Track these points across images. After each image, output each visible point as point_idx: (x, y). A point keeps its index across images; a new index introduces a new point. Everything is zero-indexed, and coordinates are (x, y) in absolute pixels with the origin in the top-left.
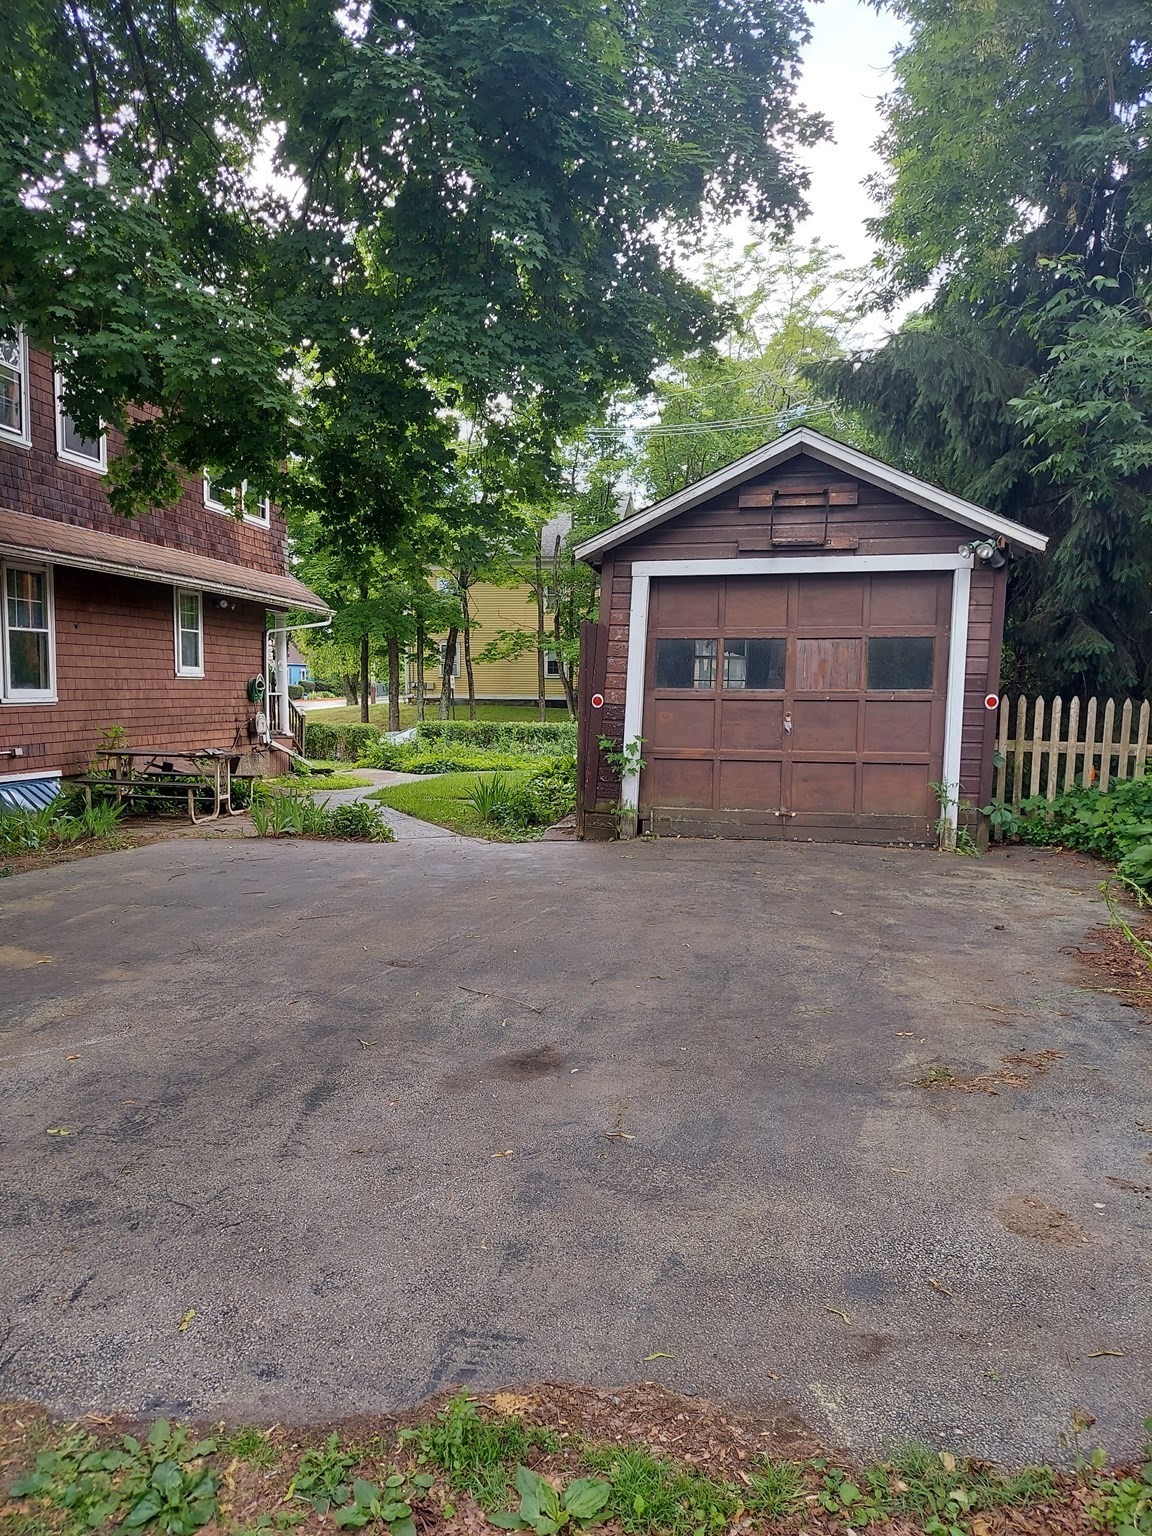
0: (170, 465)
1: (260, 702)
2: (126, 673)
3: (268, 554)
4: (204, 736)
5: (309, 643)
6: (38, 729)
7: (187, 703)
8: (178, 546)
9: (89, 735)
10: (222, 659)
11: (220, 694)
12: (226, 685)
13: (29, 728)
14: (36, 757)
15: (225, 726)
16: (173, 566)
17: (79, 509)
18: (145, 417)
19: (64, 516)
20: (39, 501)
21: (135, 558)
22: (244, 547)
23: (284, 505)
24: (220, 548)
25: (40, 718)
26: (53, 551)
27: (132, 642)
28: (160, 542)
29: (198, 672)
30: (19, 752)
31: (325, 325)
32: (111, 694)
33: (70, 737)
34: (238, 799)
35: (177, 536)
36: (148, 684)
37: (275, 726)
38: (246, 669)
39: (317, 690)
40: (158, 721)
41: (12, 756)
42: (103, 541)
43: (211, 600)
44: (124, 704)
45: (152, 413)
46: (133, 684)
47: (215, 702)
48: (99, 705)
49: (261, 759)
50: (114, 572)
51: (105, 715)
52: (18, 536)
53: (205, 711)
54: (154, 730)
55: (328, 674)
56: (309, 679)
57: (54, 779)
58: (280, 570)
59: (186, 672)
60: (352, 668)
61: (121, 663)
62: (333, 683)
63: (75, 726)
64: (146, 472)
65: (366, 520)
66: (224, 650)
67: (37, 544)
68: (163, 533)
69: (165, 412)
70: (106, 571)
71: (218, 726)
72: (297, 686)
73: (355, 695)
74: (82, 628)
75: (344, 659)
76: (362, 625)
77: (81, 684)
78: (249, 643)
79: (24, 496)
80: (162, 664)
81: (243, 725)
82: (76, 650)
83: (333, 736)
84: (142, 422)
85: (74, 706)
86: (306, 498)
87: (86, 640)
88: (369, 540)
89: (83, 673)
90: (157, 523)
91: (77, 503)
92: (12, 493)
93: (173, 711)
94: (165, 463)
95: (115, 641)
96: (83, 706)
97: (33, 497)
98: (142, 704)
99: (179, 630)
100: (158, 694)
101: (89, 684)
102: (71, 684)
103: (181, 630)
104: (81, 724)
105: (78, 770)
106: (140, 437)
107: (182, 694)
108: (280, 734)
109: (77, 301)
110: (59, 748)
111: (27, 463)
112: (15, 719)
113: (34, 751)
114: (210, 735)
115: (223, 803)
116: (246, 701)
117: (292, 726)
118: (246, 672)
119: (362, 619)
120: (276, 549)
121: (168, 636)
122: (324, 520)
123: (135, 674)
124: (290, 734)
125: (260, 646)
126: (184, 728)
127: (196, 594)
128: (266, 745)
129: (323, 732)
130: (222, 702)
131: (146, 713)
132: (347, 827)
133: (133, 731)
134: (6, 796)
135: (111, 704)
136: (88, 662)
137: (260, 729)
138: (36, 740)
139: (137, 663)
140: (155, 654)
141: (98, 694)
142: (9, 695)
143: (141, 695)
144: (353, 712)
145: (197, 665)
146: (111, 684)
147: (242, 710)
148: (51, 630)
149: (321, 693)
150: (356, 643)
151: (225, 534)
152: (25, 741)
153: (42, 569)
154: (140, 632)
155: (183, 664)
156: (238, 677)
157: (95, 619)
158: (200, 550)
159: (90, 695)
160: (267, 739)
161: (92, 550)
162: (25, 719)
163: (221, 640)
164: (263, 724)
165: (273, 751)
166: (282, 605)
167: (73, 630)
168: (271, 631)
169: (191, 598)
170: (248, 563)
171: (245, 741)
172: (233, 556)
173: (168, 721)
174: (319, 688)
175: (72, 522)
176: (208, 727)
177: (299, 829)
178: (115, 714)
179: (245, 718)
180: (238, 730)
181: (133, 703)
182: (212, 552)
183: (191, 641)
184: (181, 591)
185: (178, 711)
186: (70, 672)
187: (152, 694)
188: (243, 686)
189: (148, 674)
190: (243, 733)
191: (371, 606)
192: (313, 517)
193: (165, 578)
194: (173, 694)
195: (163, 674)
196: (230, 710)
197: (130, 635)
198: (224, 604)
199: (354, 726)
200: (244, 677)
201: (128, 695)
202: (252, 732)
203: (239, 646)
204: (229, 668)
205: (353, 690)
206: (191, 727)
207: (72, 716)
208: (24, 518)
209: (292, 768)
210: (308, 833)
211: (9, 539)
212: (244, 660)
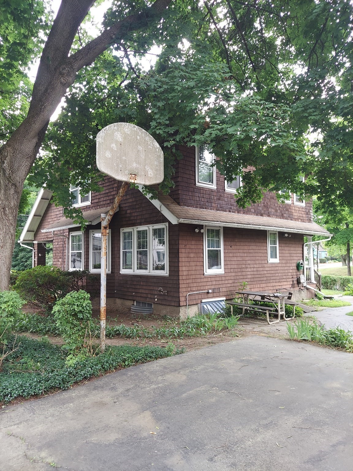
0: (259, 188)
1: (302, 270)
2: (249, 262)
3: (304, 216)
4: (279, 284)
5: (326, 245)
6: (217, 283)
7: (273, 272)
8: (269, 216)
9: (236, 285)
10: (286, 255)
11: (286, 268)
12: (288, 265)
13: (214, 283)
14: (216, 292)
15: (288, 280)
16: (266, 223)
17: (232, 207)
18: (247, 170)
19: (227, 210)
20: (219, 206)
21: (251, 222)
22: (295, 214)
23: (301, 194)
24: (285, 215)
25: (218, 279)
26: (220, 222)
27: (252, 251)
28: (262, 215)
29: (277, 260)
30: (210, 291)
31: (313, 109)
32: (244, 270)
33: (229, 285)
34: (289, 313)
35: (268, 212)
36: (258, 266)
37: (308, 279)
38: (296, 258)
39: (331, 260)
40: (262, 279)
41: (208, 293)
42: (240, 217)
43: (281, 234)
44: (248, 273)
45: (251, 169)
46: (252, 266)
47: (284, 271)
48: (240, 274)
49: (303, 292)
50: (242, 227)
51: (242, 277)
52: (209, 218)
53: (280, 275)
54: (260, 282)
55: (335, 254)
56: (328, 256)
57: (223, 300)
58: (310, 221)
59: (271, 260)
60: (344, 252)
61: (247, 258)
62: (337, 257)
63: (230, 282)
64: (250, 191)
65: (340, 196)
66: (287, 252)
67: (215, 220)
68: (263, 212)
69: (256, 168)
70: (240, 227)
71: (285, 280)
72: (324, 258)
73: (345, 262)
74: (233, 247)
75: (340, 249)
76: (346, 238)
77: (233, 267)
78: (297, 249)
79: (213, 205)
80: (263, 258)
81: (295, 279)
82: (231, 255)
83: (335, 280)
84: (247, 172)
85: (230, 274)
86: (311, 190)
87: (235, 251)
88: (341, 205)
89: (233, 263)
90: (261, 209)
91: (231, 205)
92: (210, 204)
93: (267, 275)
94: (257, 187)
95: (245, 251)
96: (233, 274)
97: (216, 205)
98: (255, 273)
99: (269, 245)
100: (261, 269)
101: (235, 266)
102: (229, 267)
103: (270, 245)
104: (233, 281)
105: (231, 297)
106: (247, 178)
107: (271, 269)
108: (311, 282)
109: (199, 121)
110: (224, 289)
111: (215, 194)
112: (209, 279)
113: (216, 291)
114: (282, 284)
115: (282, 316)
116: (296, 271)
117: (316, 280)
118: (297, 259)
119: (346, 236)
120: (308, 213)
121: (265, 248)
122: (319, 199)
123: (252, 262)
124: (315, 282)
125: (302, 249)
126: (272, 281)
127: (276, 232)
128: (305, 287)
129: (331, 279)
130: (286, 271)
131: (257, 276)
132: (332, 341)
133: (252, 283)
134: (205, 306)
135: (244, 273)
136: (235, 259)
137: (302, 281)
138: (217, 287)
139: (253, 258)
140: (260, 254)
141: (239, 270)
142: (207, 271)
143: (255, 269)
144: (344, 269)
145: (276, 258)
146: (244, 266)
147: (294, 274)
148: (222, 249)
149: (333, 261)
150: (344, 244)
151: (287, 210)
152: (213, 287)
153: (219, 228)
154: (254, 247)
155: (271, 258)
156: (293, 261)
157: (238, 244)
158: (277, 216)
159: (236, 270)
160: (305, 284)
161: (235, 220)
162: (213, 279)
163: (286, 248)
164: (303, 279)
165: (307, 289)
166: (310, 234)
167: (230, 248)
168: (306, 244)
169: (274, 234)
170: (296, 220)
171: (296, 285)
172: (290, 217)
173: (265, 279)
174: (332, 259)
175: (230, 212)
176: (281, 280)
177: (310, 339)
178: (245, 277)
179: (296, 277)
180: (293, 281)
181: (252, 273)
182: (282, 217)
183: (274, 250)
184: (269, 232)
185: (269, 275)
186: (229, 263)
187: (259, 269)
188: (295, 265)
189: (257, 262)
190: (295, 282)
191: (350, 230)
192: (315, 197)
193: (262, 228)
194: (267, 269)
195: (263, 262)
196: (290, 274)
197: (251, 249)
198: (286, 235)
199: (344, 277)
200: (295, 261)
201: (250, 270)
202: (299, 282)
203: (293, 250)
204: (289, 258)
205: (345, 260)
206: (274, 281)
207: (229, 278)
208: (213, 212)
209: (316, 296)
210: (314, 341)
211: (206, 220)
212: (295, 255)
